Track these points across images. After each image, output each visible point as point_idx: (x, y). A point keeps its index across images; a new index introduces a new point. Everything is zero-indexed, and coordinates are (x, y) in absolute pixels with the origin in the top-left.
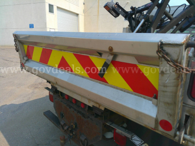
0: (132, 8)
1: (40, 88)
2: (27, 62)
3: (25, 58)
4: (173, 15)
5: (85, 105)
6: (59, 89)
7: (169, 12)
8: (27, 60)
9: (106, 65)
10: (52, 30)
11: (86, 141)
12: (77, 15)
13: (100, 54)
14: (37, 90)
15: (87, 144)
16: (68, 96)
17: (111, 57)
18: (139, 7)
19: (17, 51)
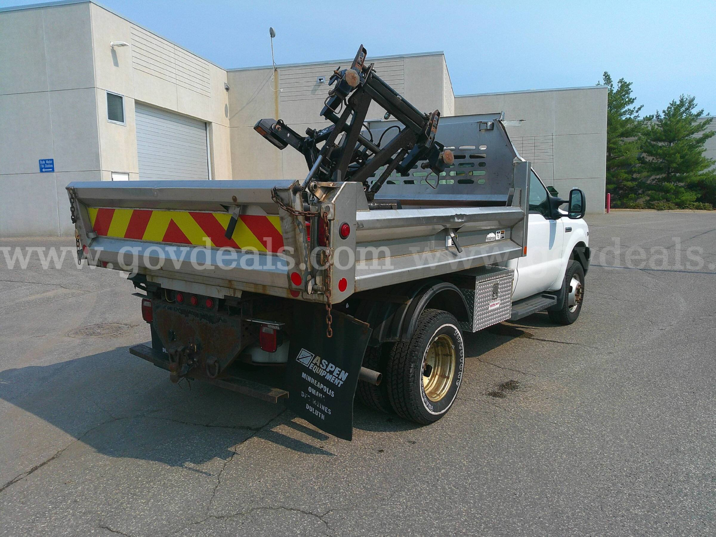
0: (309, 132)
1: (100, 334)
2: (94, 244)
3: (92, 235)
4: (379, 145)
5: (212, 299)
6: (166, 284)
7: (372, 141)
8: (94, 239)
9: (233, 223)
10: (117, 178)
11: (216, 364)
12: (206, 125)
13: (226, 208)
14: (92, 339)
15: (219, 370)
16: (181, 293)
17: (237, 210)
18: (320, 131)
19: (74, 221)
